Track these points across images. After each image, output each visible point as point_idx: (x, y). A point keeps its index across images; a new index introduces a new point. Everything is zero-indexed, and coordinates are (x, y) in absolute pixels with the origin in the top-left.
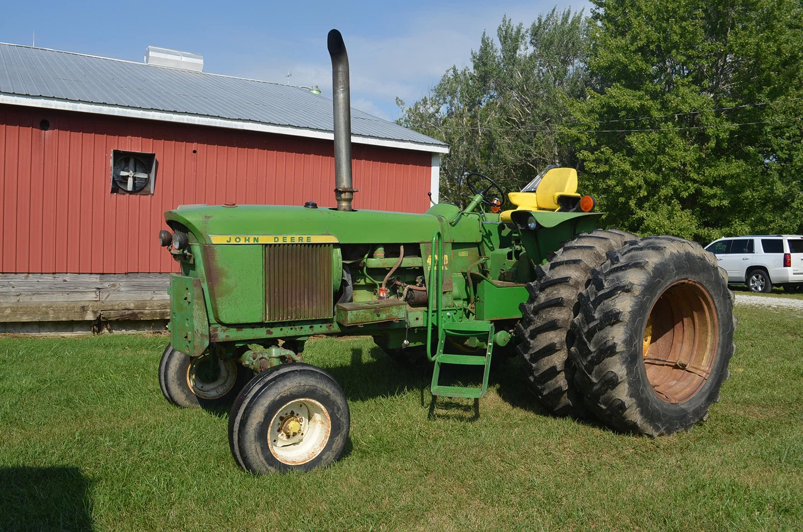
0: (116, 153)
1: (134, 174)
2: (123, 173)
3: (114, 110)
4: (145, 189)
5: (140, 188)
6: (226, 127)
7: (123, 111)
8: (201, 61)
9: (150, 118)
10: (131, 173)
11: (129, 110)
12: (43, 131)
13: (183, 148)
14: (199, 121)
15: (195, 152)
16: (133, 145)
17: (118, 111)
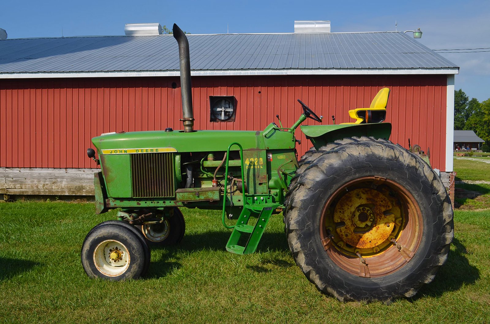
0: (212, 98)
1: (225, 109)
2: (219, 109)
3: (207, 73)
4: (232, 118)
5: (229, 117)
6: (275, 74)
7: (212, 73)
8: (328, 25)
9: (228, 75)
10: (223, 109)
11: (216, 72)
12: (174, 89)
13: (252, 91)
14: (257, 73)
15: (260, 92)
16: (221, 92)
17: (209, 73)
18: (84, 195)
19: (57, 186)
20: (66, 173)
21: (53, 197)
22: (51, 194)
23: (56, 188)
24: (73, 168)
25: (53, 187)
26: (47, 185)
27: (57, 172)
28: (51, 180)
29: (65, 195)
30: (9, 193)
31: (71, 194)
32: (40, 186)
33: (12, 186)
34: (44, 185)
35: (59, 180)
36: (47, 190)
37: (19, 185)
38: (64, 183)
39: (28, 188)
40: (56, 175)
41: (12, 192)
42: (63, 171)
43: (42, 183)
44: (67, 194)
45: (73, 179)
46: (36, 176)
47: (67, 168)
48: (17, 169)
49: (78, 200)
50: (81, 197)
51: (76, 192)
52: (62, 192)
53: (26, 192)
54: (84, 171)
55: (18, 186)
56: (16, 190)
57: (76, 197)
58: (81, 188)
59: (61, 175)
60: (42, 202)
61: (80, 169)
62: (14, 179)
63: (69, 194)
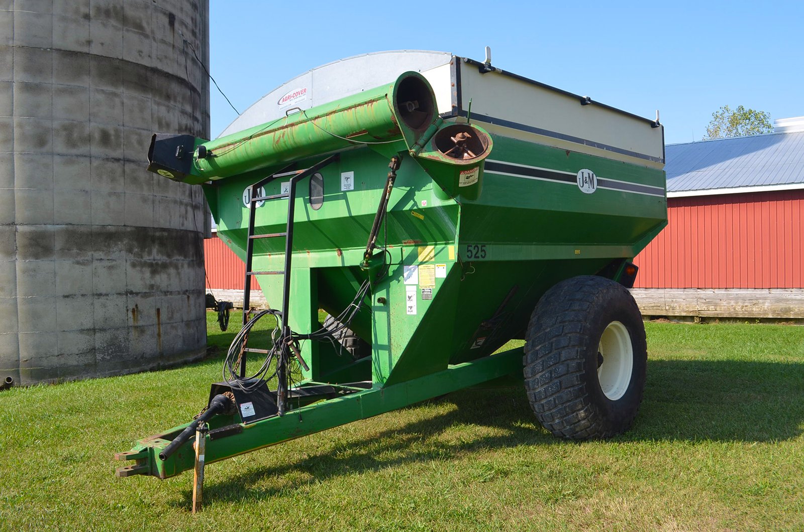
18: (792, 317)
19: (758, 308)
20: (770, 293)
21: (752, 320)
22: (752, 317)
23: (757, 310)
24: (777, 288)
25: (754, 309)
26: (746, 306)
27: (758, 292)
28: (751, 301)
29: (769, 317)
30: (701, 316)
31: (775, 317)
32: (738, 308)
33: (704, 307)
34: (743, 307)
35: (761, 301)
36: (747, 312)
37: (713, 307)
38: (767, 304)
39: (723, 309)
40: (757, 296)
41: (705, 314)
42: (766, 291)
43: (740, 304)
44: (770, 316)
45: (779, 300)
46: (733, 298)
47: (771, 288)
48: (711, 290)
49: (783, 323)
50: (788, 320)
51: (782, 314)
52: (765, 314)
53: (721, 314)
54: (791, 291)
55: (711, 308)
56: (710, 312)
57: (780, 320)
58: (788, 310)
59: (763, 296)
60: (739, 324)
61: (786, 289)
62: (707, 300)
63: (773, 316)
